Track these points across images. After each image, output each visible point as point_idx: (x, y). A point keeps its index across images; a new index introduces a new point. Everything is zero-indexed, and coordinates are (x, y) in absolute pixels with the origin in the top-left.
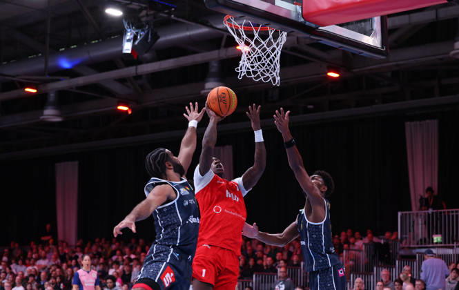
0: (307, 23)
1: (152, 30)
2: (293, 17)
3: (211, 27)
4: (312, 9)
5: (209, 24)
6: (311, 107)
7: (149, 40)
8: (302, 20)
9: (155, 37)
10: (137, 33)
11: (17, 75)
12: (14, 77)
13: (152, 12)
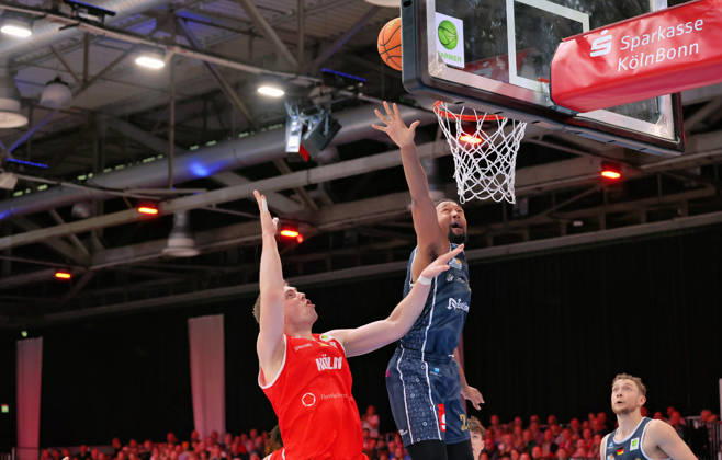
0: (559, 109)
1: (330, 117)
2: (537, 100)
3: (420, 108)
4: (566, 87)
5: (416, 105)
6: (578, 223)
7: (326, 132)
8: (551, 104)
9: (335, 127)
10: (307, 122)
11: (128, 189)
12: (121, 191)
13: (329, 90)
